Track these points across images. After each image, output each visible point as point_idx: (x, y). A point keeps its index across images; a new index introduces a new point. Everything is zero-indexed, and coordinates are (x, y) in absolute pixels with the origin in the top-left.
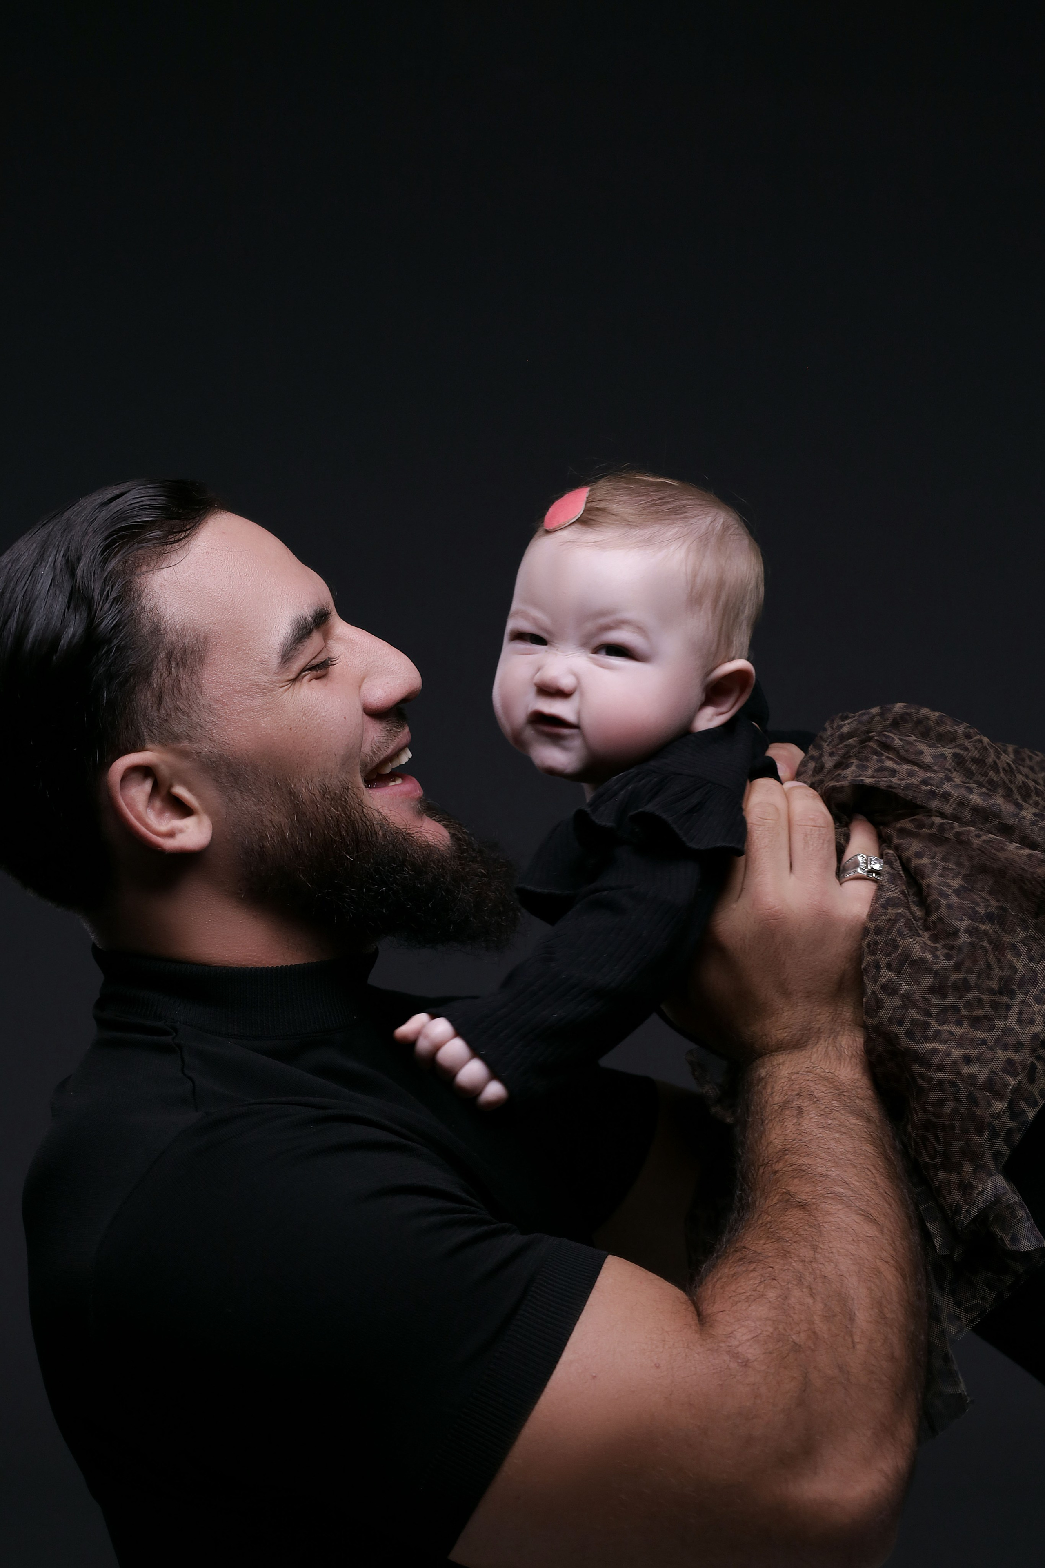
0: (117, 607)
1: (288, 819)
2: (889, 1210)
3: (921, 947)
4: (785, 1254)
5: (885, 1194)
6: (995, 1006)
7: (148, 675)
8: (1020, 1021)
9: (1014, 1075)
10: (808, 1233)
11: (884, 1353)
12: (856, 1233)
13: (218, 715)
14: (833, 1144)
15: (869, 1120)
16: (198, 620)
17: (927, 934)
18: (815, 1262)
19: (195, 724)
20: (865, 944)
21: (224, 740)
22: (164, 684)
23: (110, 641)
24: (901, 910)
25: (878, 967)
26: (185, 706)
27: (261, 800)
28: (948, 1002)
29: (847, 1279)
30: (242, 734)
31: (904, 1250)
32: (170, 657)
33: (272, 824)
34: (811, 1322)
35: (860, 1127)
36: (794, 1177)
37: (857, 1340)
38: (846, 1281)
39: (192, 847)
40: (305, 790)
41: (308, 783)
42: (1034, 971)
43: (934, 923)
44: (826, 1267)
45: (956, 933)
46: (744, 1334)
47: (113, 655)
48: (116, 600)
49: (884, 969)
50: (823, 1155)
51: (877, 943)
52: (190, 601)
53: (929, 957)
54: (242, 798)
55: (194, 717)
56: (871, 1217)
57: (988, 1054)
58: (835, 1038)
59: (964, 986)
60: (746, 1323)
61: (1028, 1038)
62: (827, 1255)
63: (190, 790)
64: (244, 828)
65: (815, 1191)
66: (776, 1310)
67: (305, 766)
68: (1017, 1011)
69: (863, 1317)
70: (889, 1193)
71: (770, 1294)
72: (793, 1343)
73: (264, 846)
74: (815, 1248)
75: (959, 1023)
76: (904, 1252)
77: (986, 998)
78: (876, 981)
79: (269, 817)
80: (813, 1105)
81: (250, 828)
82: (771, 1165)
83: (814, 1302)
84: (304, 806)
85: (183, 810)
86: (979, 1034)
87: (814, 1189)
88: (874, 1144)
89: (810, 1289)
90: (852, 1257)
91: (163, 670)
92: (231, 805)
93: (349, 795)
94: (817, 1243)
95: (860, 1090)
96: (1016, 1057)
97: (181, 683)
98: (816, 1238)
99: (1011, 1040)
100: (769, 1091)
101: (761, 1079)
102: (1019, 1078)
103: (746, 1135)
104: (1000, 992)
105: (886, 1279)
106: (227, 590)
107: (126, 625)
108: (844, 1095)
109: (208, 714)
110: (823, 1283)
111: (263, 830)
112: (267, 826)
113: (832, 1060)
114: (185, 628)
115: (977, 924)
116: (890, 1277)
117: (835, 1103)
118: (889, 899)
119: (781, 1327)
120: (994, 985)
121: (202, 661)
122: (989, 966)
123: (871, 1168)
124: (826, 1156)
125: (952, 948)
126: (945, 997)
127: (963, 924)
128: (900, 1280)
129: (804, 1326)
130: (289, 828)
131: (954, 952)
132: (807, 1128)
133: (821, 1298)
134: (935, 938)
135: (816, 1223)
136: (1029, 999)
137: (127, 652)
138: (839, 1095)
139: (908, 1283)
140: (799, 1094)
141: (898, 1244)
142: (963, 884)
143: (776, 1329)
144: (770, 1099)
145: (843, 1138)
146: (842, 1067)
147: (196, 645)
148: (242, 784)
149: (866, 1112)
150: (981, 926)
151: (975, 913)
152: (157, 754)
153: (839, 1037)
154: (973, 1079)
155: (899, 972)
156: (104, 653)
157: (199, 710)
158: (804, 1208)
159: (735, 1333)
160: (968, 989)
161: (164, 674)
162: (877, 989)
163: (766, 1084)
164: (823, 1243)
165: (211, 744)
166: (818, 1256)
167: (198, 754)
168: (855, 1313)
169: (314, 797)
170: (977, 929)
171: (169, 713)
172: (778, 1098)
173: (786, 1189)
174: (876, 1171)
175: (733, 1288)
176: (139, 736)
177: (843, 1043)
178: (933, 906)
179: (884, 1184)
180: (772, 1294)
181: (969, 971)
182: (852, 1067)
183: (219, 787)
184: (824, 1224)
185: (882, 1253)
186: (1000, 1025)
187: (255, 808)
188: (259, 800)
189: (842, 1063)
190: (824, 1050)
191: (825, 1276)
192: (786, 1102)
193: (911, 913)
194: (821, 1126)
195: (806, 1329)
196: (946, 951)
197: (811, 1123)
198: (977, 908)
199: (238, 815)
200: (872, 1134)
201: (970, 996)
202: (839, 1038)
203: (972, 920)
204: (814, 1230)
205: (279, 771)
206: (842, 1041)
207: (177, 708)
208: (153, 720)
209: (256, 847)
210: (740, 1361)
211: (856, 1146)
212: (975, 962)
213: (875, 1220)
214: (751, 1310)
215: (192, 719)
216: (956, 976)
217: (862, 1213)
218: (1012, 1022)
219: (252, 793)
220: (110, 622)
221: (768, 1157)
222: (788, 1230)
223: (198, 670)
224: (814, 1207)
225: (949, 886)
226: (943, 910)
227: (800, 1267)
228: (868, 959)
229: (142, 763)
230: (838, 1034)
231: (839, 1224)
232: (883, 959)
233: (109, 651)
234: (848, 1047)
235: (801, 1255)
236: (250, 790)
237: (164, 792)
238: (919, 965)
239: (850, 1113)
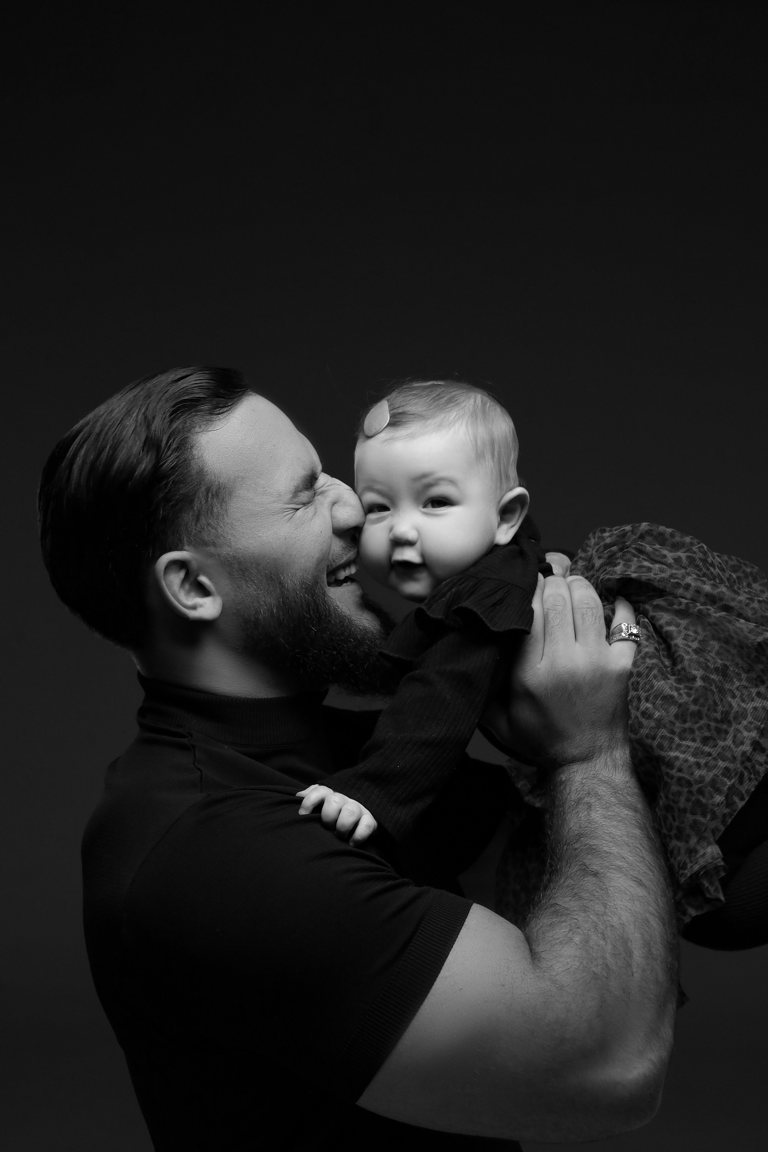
0: (175, 454)
1: (276, 601)
2: (652, 876)
3: (670, 688)
4: (585, 909)
5: (649, 865)
6: (718, 730)
7: (192, 502)
8: (734, 742)
9: (730, 778)
10: (600, 894)
11: (652, 979)
12: (631, 894)
13: (237, 530)
14: (613, 830)
15: (636, 810)
16: (230, 467)
17: (673, 678)
18: (605, 915)
19: (220, 535)
20: (630, 683)
21: (238, 546)
22: (201, 508)
23: (168, 477)
24: (654, 661)
25: (639, 699)
26: (215, 523)
27: (260, 587)
28: (687, 725)
29: (627, 927)
30: (251, 542)
31: (664, 904)
32: (208, 490)
33: (266, 603)
34: (604, 958)
35: (630, 816)
36: (588, 854)
37: (635, 970)
38: (626, 929)
39: (207, 617)
40: (290, 582)
41: (293, 577)
42: (745, 709)
43: (679, 671)
44: (613, 919)
45: (694, 678)
46: (560, 967)
47: (170, 486)
48: (175, 450)
49: (643, 701)
50: (607, 838)
51: (638, 683)
52: (226, 454)
53: (675, 694)
54: (246, 586)
55: (220, 530)
56: (641, 883)
57: (712, 763)
58: (612, 752)
59: (698, 715)
60: (561, 960)
61: (740, 754)
62: (613, 910)
63: (210, 579)
64: (246, 605)
65: (603, 864)
66: (581, 950)
67: (292, 565)
68: (732, 735)
69: (638, 954)
70: (652, 864)
71: (576, 938)
72: (593, 973)
73: (258, 618)
74: (605, 906)
75: (694, 740)
76: (663, 905)
77: (713, 724)
78: (638, 709)
79: (263, 599)
80: (598, 801)
81: (250, 606)
82: (572, 845)
83: (606, 943)
84: (288, 592)
85: (204, 591)
86: (707, 749)
87: (602, 862)
88: (640, 828)
89: (603, 934)
90: (629, 911)
91: (202, 499)
92: (238, 590)
93: (317, 587)
94: (606, 902)
95: (629, 789)
96: (731, 766)
97: (214, 508)
98: (605, 898)
99: (728, 754)
100: (568, 791)
101: (562, 783)
102: (733, 781)
103: (554, 821)
104: (722, 721)
105: (652, 926)
106: (253, 450)
107: (180, 467)
108: (619, 793)
109: (230, 529)
110: (611, 930)
111: (258, 607)
112: (262, 605)
113: (610, 768)
114: (221, 472)
115: (708, 674)
116: (655, 925)
117: (613, 799)
118: (647, 653)
119: (584, 962)
120: (718, 716)
121: (230, 494)
122: (715, 704)
123: (639, 846)
124: (609, 838)
125: (691, 689)
126: (685, 722)
127: (698, 673)
128: (661, 926)
129: (600, 961)
130: (277, 607)
131: (692, 692)
132: (595, 818)
133: (611, 940)
134: (679, 681)
135: (604, 887)
136: (741, 727)
137: (179, 485)
138: (616, 793)
139: (667, 929)
140: (589, 794)
141: (659, 900)
142: (699, 646)
143: (581, 963)
144: (569, 797)
145: (619, 825)
146: (617, 772)
147: (227, 484)
148: (247, 576)
149: (634, 805)
150: (711, 676)
151: (708, 667)
152: (191, 554)
153: (614, 751)
154: (701, 779)
155: (654, 704)
156: (164, 485)
157: (224, 526)
158: (596, 876)
159: (554, 966)
160: (701, 718)
161: (203, 501)
162: (639, 714)
163: (565, 786)
164: (610, 902)
165: (229, 549)
166: (607, 911)
167: (219, 555)
168: (633, 952)
169: (295, 586)
170: (708, 678)
171: (203, 527)
172: (573, 796)
173: (583, 862)
174: (643, 848)
175: (551, 934)
176: (180, 540)
177: (617, 755)
178: (679, 659)
179: (649, 857)
180: (577, 939)
181: (703, 705)
182: (624, 772)
183: (231, 578)
184: (610, 888)
185: (649, 908)
186: (721, 743)
187: (255, 593)
188: (258, 588)
189: (617, 771)
190: (604, 761)
191: (613, 926)
192: (580, 799)
193: (662, 663)
194: (603, 817)
195: (602, 963)
196: (686, 690)
197: (597, 815)
198: (708, 663)
199: (242, 597)
200: (638, 820)
201: (702, 722)
202: (614, 753)
203: (706, 671)
204: (604, 892)
205: (274, 568)
206: (616, 754)
207: (209, 524)
208: (192, 531)
209: (253, 619)
210: (557, 986)
211: (628, 830)
212: (707, 700)
213: (644, 884)
214: (564, 950)
215: (218, 532)
216: (693, 708)
217: (635, 879)
218: (729, 742)
219: (254, 582)
220: (170, 464)
221: (570, 839)
222: (586, 891)
223: (226, 500)
224: (603, 875)
225: (690, 647)
226: (686, 663)
227: (595, 918)
228: (632, 693)
229: (180, 558)
230: (613, 749)
231: (620, 888)
232: (643, 695)
233: (167, 484)
234: (621, 759)
235: (596, 910)
236: (252, 580)
237: (192, 579)
238: (668, 699)
239: (623, 806)
